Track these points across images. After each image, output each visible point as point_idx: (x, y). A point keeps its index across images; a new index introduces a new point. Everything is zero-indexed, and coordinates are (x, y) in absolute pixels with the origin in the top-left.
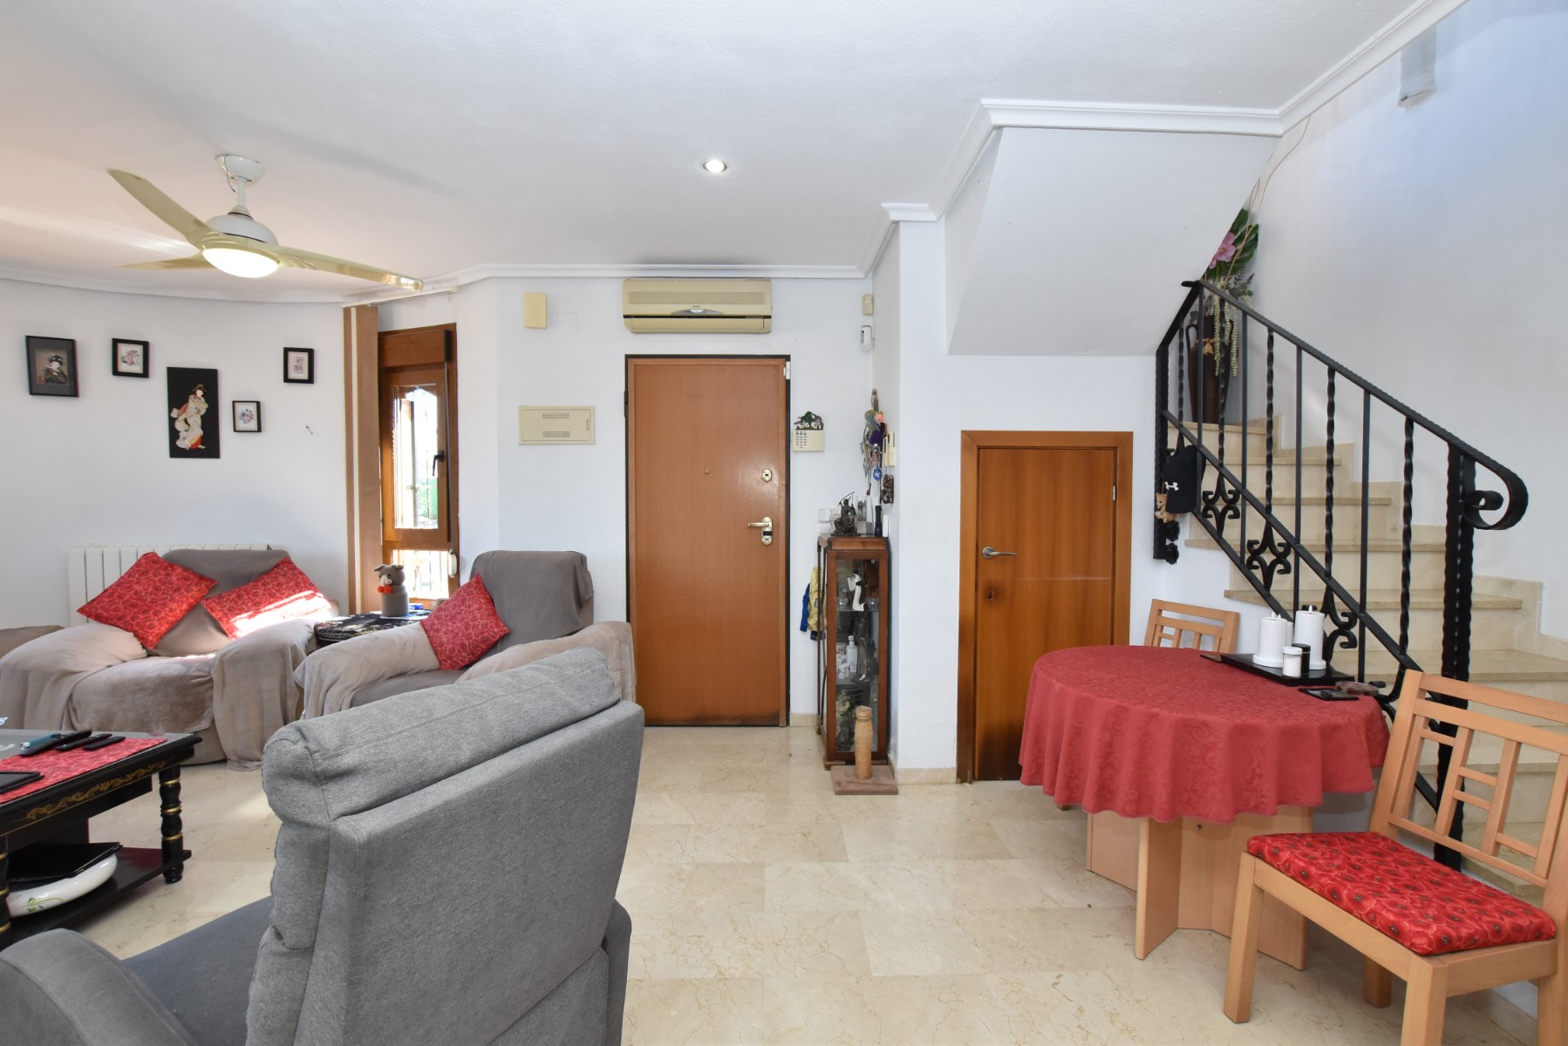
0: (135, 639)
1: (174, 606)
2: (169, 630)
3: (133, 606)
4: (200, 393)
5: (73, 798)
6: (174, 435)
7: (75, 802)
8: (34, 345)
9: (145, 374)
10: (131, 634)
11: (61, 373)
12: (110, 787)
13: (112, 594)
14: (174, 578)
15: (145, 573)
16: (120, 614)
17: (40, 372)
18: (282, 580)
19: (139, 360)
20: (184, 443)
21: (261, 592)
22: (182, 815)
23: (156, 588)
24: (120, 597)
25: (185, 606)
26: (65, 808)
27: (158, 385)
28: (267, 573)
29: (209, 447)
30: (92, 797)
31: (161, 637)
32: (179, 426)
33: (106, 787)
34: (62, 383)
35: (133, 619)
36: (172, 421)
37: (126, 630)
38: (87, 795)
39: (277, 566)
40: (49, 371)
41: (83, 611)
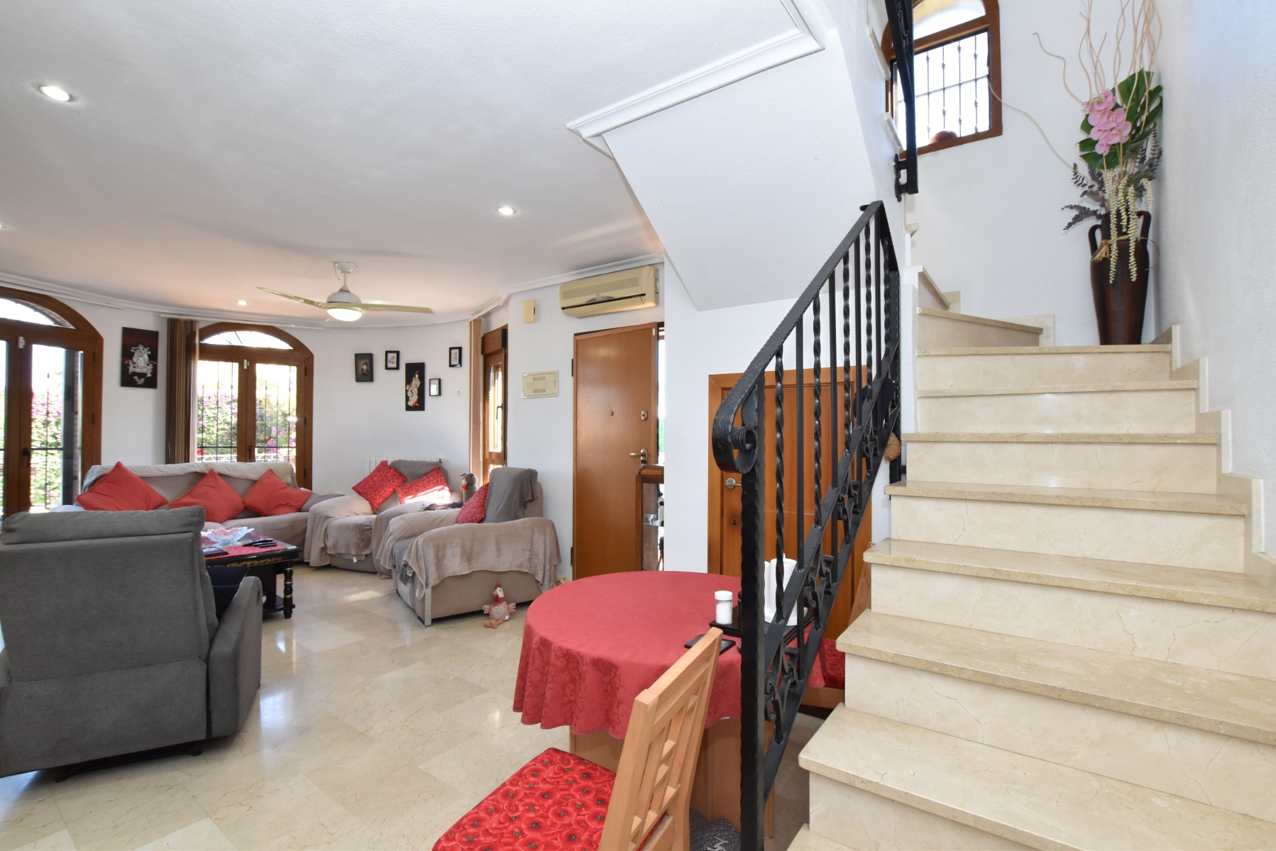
0: (370, 505)
1: (386, 489)
2: (383, 502)
3: (372, 488)
4: (417, 376)
6: (407, 399)
8: (358, 357)
9: (398, 368)
10: (368, 502)
11: (367, 370)
13: (366, 480)
14: (389, 475)
15: (380, 471)
16: (366, 491)
17: (360, 371)
18: (431, 479)
19: (395, 361)
20: (411, 404)
21: (420, 485)
23: (382, 479)
24: (368, 483)
25: (391, 490)
27: (402, 372)
28: (426, 474)
29: (420, 406)
31: (380, 504)
32: (409, 394)
34: (367, 375)
35: (370, 494)
36: (407, 391)
37: (367, 499)
39: (432, 471)
40: (363, 370)
41: (354, 488)
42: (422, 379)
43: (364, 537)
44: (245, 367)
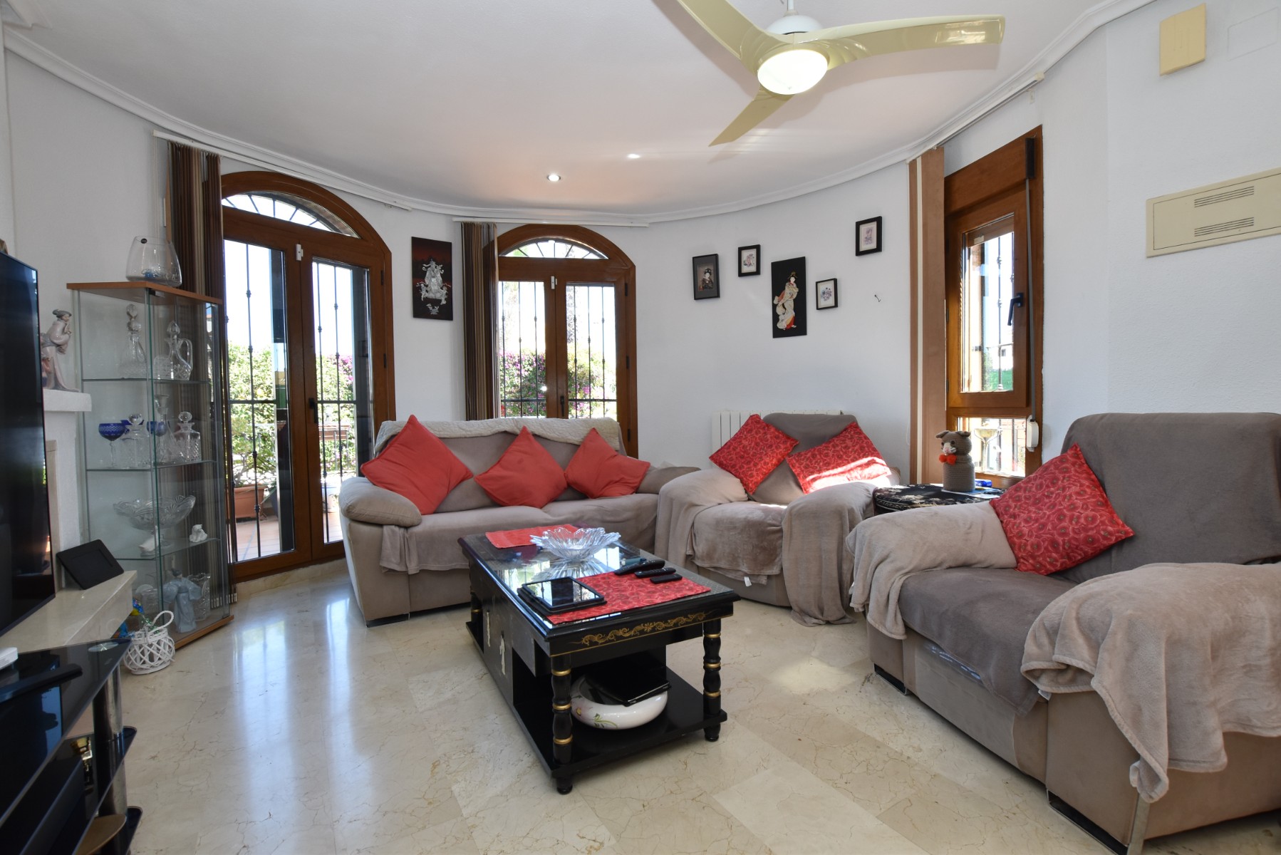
0: (741, 485)
1: (767, 460)
2: (764, 480)
3: (742, 457)
4: (793, 280)
5: (620, 633)
6: (776, 318)
7: (621, 637)
8: (698, 261)
9: (758, 272)
10: (738, 480)
11: (711, 281)
12: (654, 629)
13: (730, 446)
14: (769, 436)
15: (750, 431)
16: (733, 462)
17: (700, 284)
18: (849, 443)
19: (754, 261)
20: (782, 325)
21: (831, 453)
22: (721, 672)
23: (757, 444)
24: (734, 449)
25: (775, 461)
26: (613, 640)
27: (765, 278)
28: (837, 436)
29: (799, 327)
30: (636, 635)
31: (757, 484)
32: (779, 310)
33: (650, 629)
34: (710, 288)
35: (740, 468)
36: (774, 306)
37: (736, 476)
38: (632, 633)
39: (846, 430)
40: (704, 280)
41: (712, 458)
42: (801, 284)
43: (765, 544)
44: (553, 287)
